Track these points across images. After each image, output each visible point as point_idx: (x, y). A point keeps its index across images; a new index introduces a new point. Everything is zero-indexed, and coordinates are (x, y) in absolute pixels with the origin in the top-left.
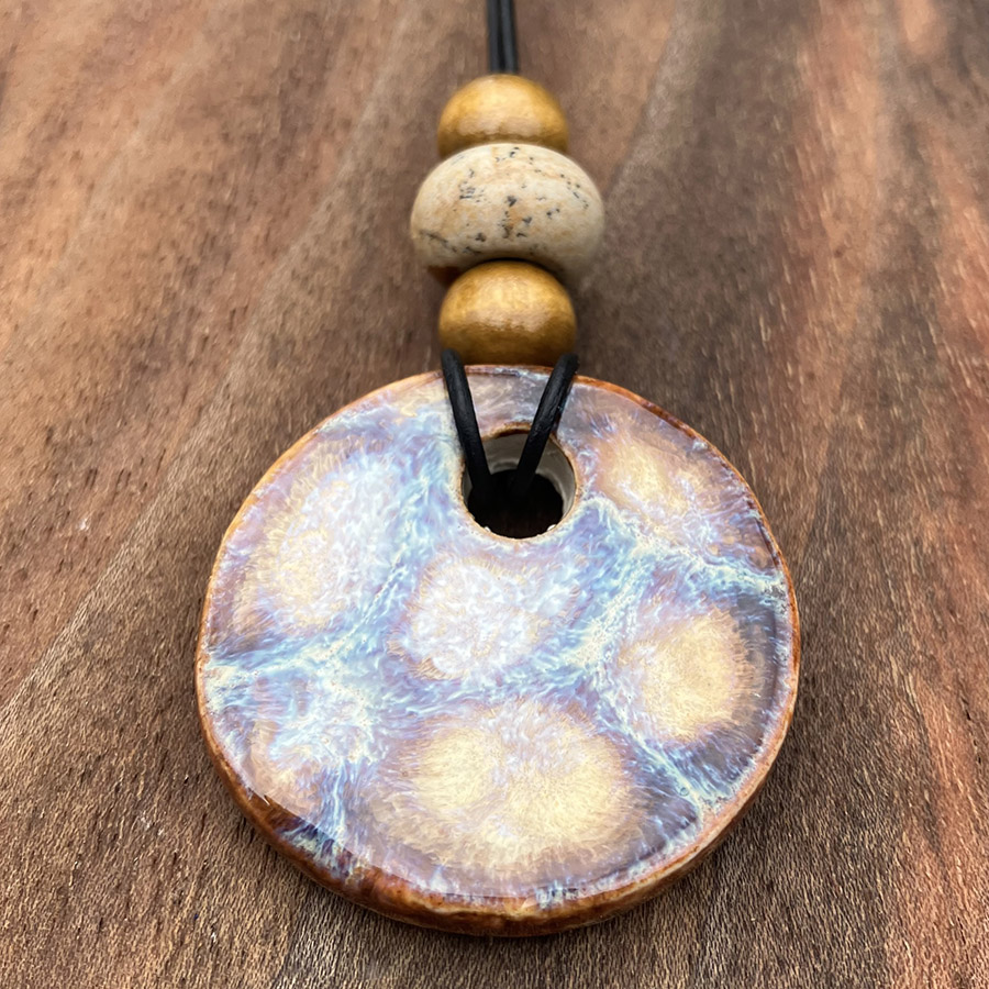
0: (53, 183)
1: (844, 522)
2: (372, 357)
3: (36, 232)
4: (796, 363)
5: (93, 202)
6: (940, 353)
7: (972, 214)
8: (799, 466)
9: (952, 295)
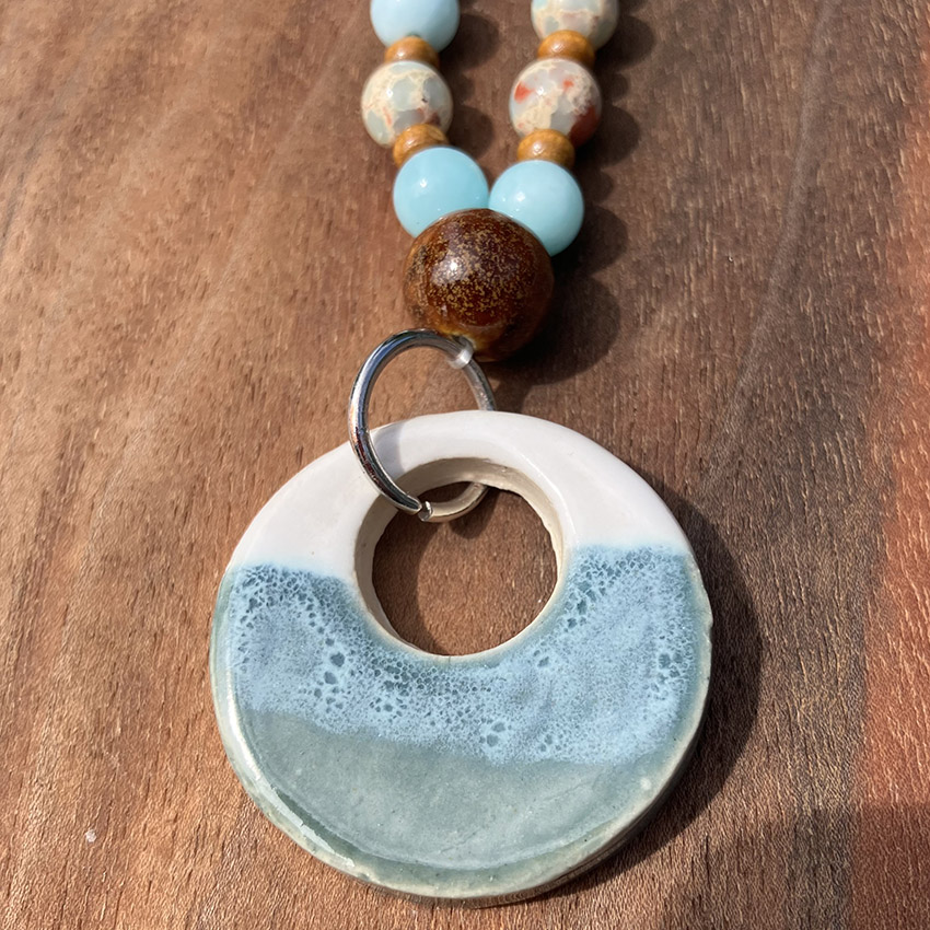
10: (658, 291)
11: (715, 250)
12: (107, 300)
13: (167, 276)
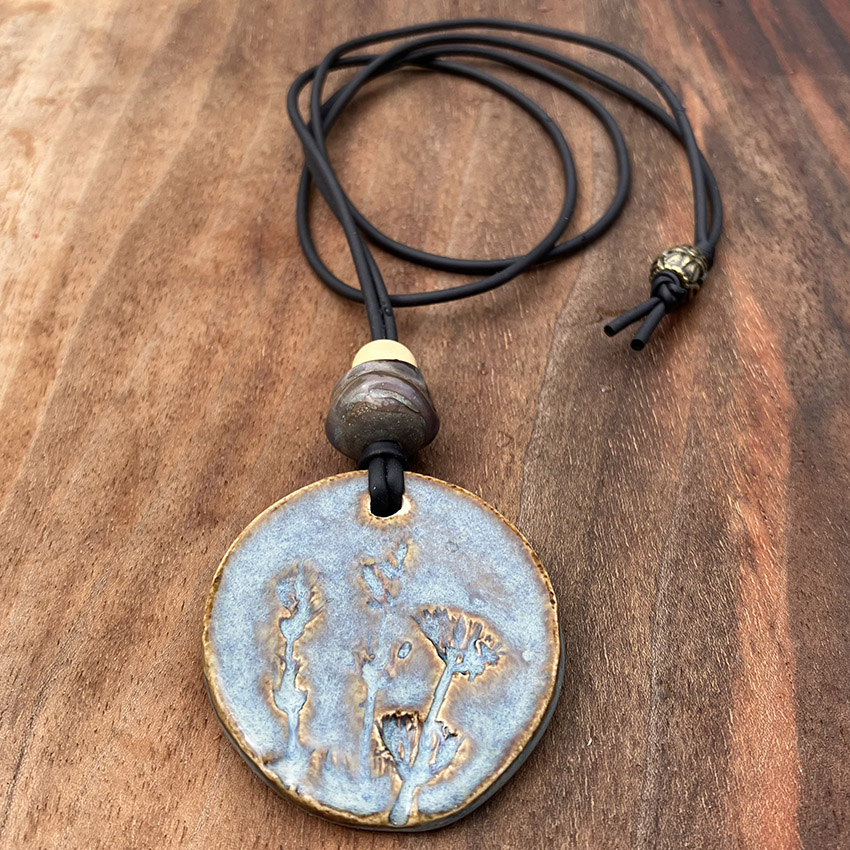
0: (297, 301)
1: (700, 439)
2: (466, 375)
3: (294, 325)
4: (670, 371)
5: (319, 309)
6: (740, 363)
7: (750, 298)
8: (677, 416)
9: (743, 336)
10: (551, 841)
11: (593, 803)
12: (101, 843)
13: (151, 821)
